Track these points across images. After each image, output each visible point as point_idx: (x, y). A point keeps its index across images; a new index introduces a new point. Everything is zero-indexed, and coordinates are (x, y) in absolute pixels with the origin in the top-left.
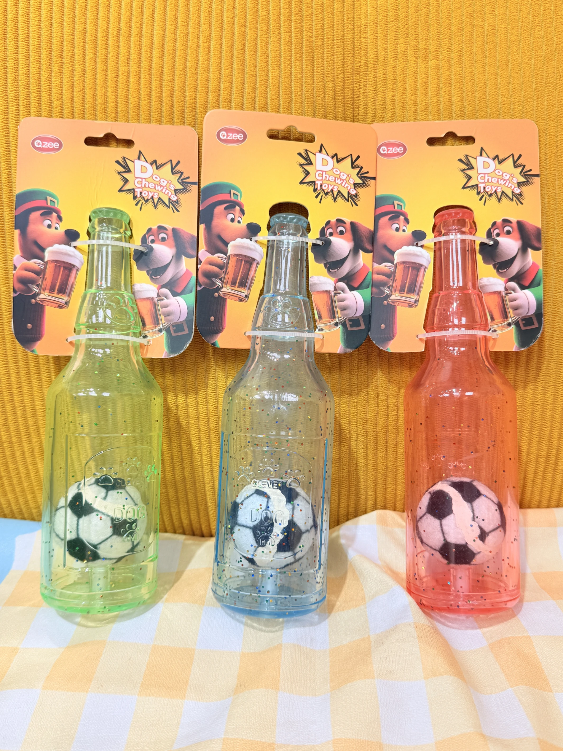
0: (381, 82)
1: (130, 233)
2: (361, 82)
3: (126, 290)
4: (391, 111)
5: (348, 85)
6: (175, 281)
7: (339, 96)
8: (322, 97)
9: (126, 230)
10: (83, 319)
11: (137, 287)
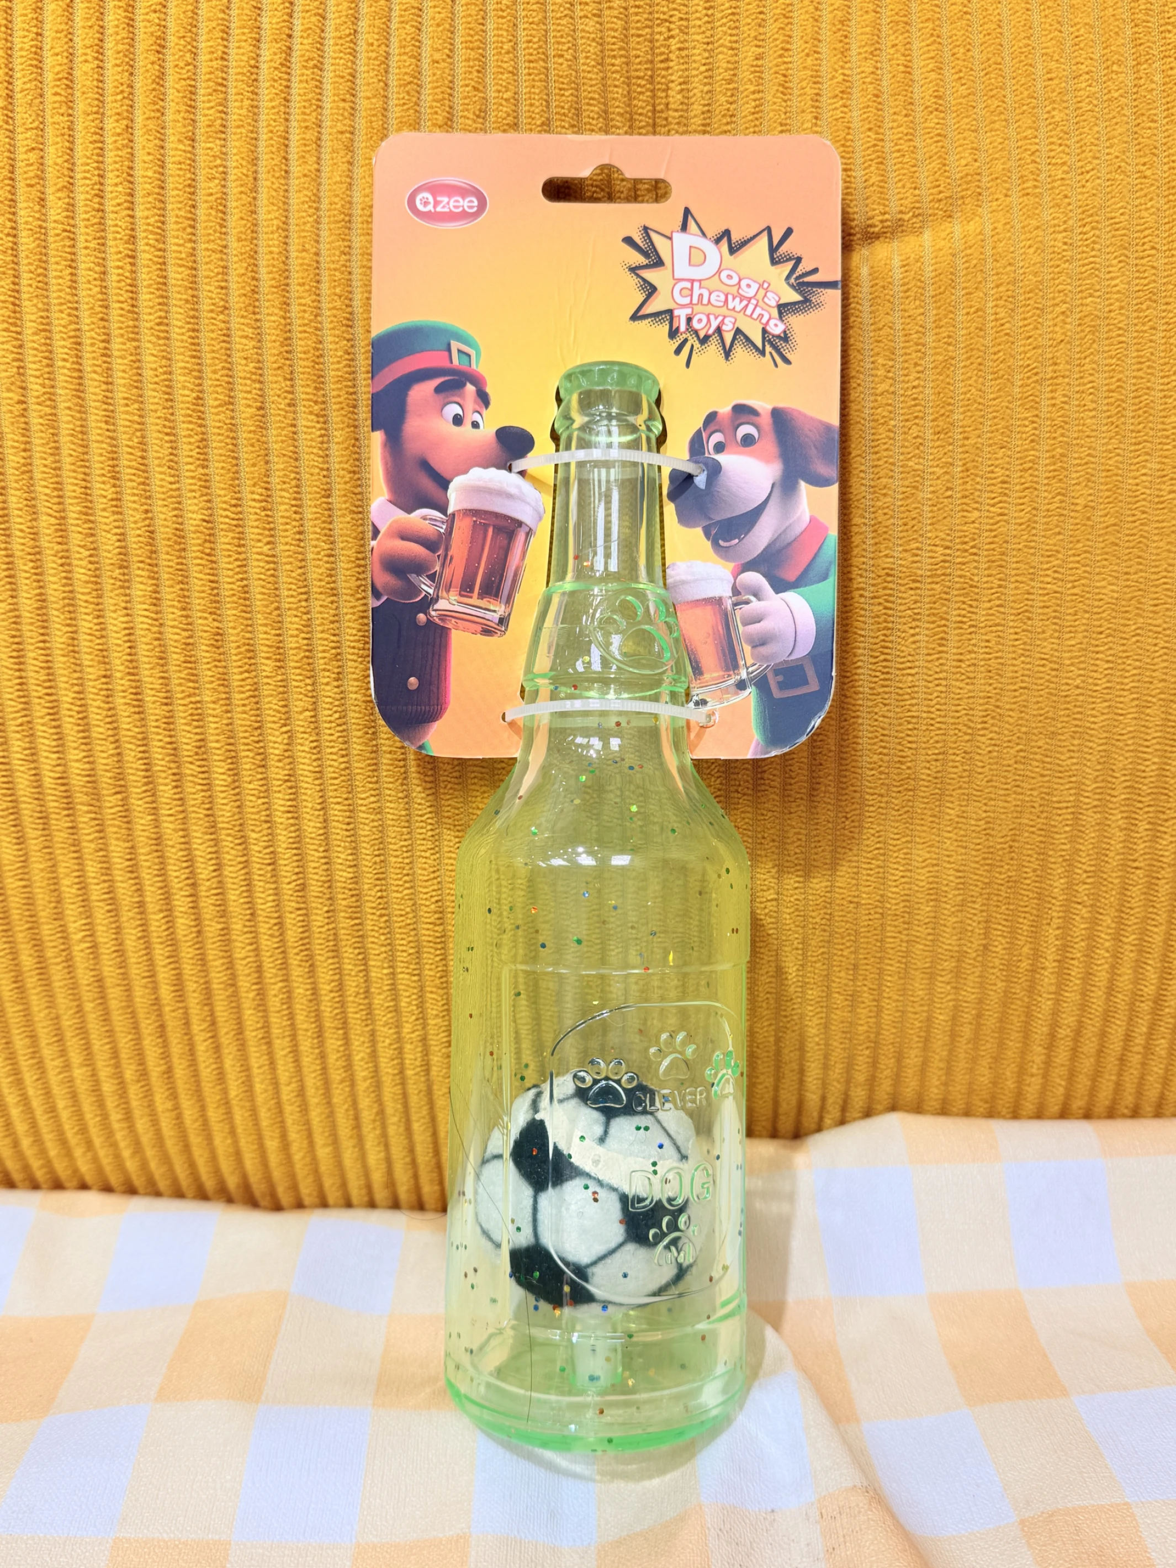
0: (724, 20)
1: (661, 427)
2: (673, 19)
3: (651, 579)
4: (752, 97)
5: (638, 29)
6: (780, 551)
7: (614, 57)
8: (569, 57)
9: (651, 417)
10: (543, 662)
11: (679, 569)
